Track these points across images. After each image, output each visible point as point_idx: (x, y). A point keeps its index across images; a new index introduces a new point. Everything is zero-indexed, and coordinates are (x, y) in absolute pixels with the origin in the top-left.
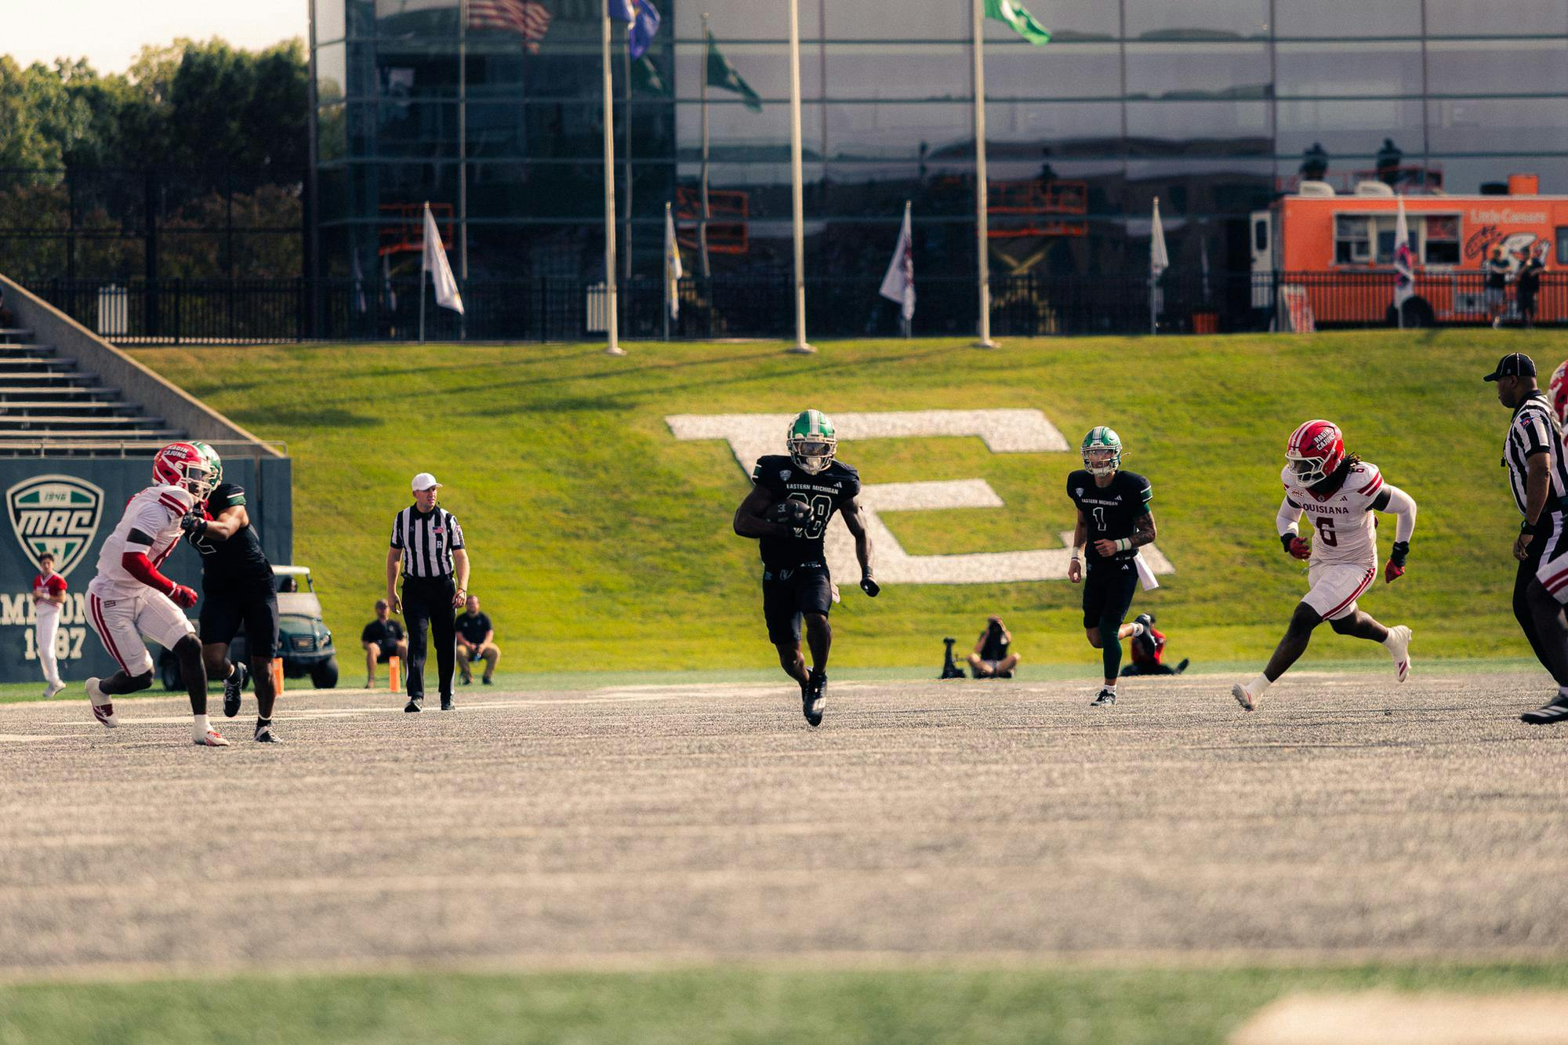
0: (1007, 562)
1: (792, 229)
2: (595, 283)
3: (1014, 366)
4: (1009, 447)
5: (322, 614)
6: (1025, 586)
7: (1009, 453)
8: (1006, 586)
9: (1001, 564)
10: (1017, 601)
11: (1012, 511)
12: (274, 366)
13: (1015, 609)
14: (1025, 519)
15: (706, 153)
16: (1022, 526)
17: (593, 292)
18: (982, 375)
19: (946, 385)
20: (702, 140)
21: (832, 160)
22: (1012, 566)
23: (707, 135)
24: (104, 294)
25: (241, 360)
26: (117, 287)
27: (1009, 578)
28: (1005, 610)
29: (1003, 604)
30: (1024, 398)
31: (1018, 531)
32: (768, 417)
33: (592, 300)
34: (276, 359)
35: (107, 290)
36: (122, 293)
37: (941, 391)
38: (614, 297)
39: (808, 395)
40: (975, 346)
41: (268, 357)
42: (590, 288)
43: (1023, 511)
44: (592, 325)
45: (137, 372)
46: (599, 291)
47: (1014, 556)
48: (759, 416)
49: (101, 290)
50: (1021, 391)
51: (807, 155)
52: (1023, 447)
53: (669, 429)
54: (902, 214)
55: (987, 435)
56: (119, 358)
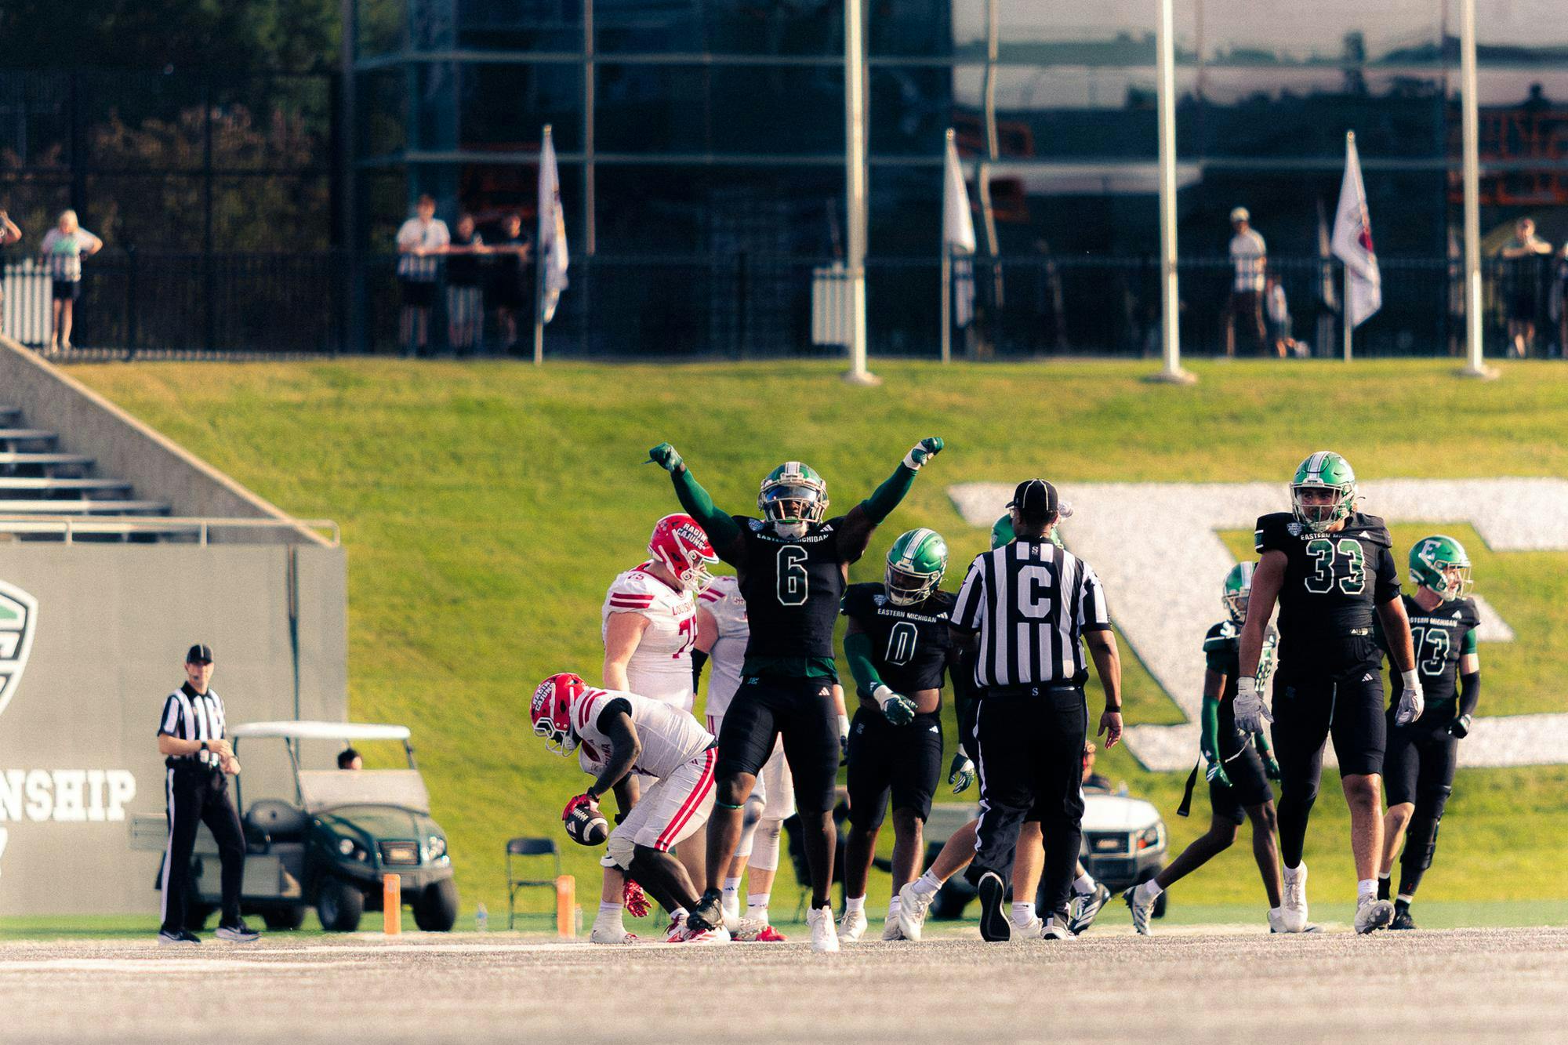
0: (1521, 732)
1: (1159, 179)
2: (826, 264)
3: (1525, 407)
4: (1519, 542)
5: (429, 805)
6: (1553, 772)
7: (1519, 552)
8: (1522, 774)
9: (1512, 736)
10: (1540, 795)
11: (1527, 646)
12: (296, 397)
13: (1537, 809)
14: (1551, 661)
15: (993, 52)
16: (1545, 672)
17: (823, 278)
18: (1469, 421)
19: (1412, 438)
20: (987, 29)
21: (1209, 64)
22: (1530, 739)
23: (996, 21)
24: (13, 275)
25: (240, 387)
26: (35, 264)
27: (1524, 759)
28: (1517, 810)
29: (1517, 802)
30: (1543, 461)
31: (1538, 681)
32: (1120, 488)
33: (823, 293)
34: (296, 386)
35: (18, 269)
36: (43, 275)
37: (1405, 448)
38: (859, 288)
39: (1184, 452)
40: (1459, 374)
41: (284, 383)
42: (818, 272)
43: (1545, 648)
44: (822, 332)
45: (84, 405)
46: (833, 278)
47: (1533, 722)
48: (1105, 488)
49: (8, 269)
50: (1536, 449)
51: (1180, 58)
52: (1542, 542)
53: (956, 508)
54: (1342, 154)
55: (1482, 523)
56: (55, 380)
